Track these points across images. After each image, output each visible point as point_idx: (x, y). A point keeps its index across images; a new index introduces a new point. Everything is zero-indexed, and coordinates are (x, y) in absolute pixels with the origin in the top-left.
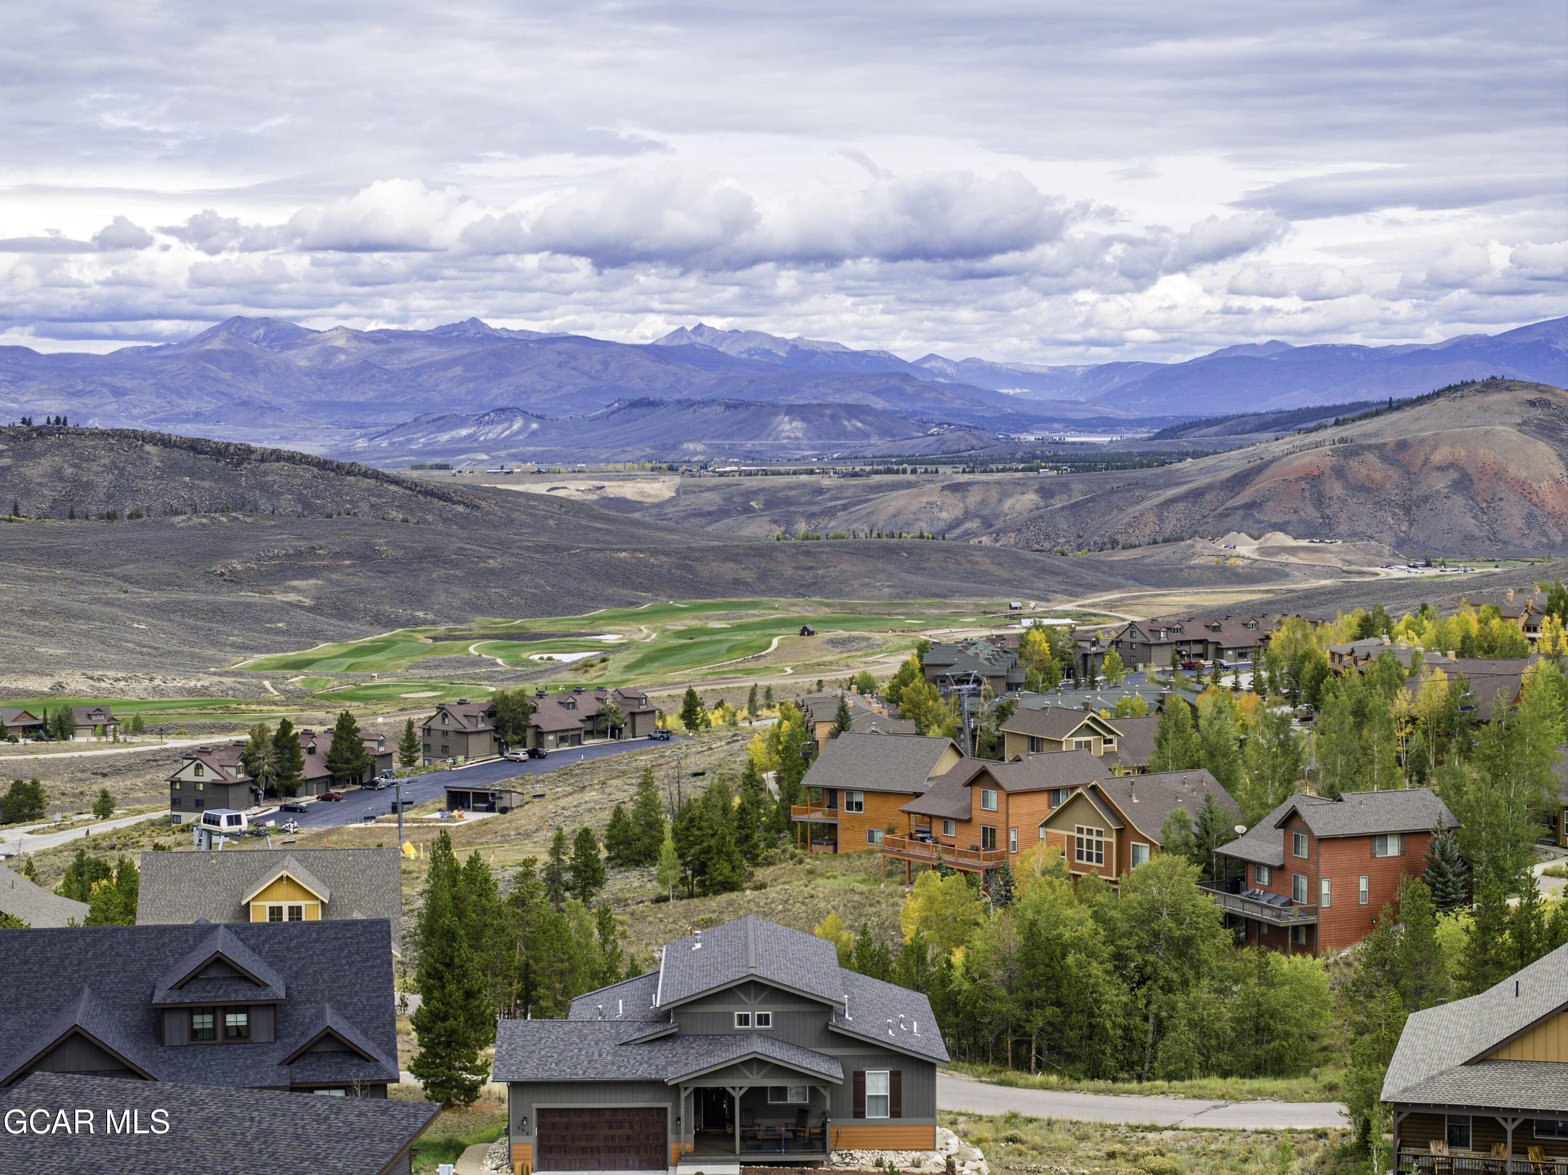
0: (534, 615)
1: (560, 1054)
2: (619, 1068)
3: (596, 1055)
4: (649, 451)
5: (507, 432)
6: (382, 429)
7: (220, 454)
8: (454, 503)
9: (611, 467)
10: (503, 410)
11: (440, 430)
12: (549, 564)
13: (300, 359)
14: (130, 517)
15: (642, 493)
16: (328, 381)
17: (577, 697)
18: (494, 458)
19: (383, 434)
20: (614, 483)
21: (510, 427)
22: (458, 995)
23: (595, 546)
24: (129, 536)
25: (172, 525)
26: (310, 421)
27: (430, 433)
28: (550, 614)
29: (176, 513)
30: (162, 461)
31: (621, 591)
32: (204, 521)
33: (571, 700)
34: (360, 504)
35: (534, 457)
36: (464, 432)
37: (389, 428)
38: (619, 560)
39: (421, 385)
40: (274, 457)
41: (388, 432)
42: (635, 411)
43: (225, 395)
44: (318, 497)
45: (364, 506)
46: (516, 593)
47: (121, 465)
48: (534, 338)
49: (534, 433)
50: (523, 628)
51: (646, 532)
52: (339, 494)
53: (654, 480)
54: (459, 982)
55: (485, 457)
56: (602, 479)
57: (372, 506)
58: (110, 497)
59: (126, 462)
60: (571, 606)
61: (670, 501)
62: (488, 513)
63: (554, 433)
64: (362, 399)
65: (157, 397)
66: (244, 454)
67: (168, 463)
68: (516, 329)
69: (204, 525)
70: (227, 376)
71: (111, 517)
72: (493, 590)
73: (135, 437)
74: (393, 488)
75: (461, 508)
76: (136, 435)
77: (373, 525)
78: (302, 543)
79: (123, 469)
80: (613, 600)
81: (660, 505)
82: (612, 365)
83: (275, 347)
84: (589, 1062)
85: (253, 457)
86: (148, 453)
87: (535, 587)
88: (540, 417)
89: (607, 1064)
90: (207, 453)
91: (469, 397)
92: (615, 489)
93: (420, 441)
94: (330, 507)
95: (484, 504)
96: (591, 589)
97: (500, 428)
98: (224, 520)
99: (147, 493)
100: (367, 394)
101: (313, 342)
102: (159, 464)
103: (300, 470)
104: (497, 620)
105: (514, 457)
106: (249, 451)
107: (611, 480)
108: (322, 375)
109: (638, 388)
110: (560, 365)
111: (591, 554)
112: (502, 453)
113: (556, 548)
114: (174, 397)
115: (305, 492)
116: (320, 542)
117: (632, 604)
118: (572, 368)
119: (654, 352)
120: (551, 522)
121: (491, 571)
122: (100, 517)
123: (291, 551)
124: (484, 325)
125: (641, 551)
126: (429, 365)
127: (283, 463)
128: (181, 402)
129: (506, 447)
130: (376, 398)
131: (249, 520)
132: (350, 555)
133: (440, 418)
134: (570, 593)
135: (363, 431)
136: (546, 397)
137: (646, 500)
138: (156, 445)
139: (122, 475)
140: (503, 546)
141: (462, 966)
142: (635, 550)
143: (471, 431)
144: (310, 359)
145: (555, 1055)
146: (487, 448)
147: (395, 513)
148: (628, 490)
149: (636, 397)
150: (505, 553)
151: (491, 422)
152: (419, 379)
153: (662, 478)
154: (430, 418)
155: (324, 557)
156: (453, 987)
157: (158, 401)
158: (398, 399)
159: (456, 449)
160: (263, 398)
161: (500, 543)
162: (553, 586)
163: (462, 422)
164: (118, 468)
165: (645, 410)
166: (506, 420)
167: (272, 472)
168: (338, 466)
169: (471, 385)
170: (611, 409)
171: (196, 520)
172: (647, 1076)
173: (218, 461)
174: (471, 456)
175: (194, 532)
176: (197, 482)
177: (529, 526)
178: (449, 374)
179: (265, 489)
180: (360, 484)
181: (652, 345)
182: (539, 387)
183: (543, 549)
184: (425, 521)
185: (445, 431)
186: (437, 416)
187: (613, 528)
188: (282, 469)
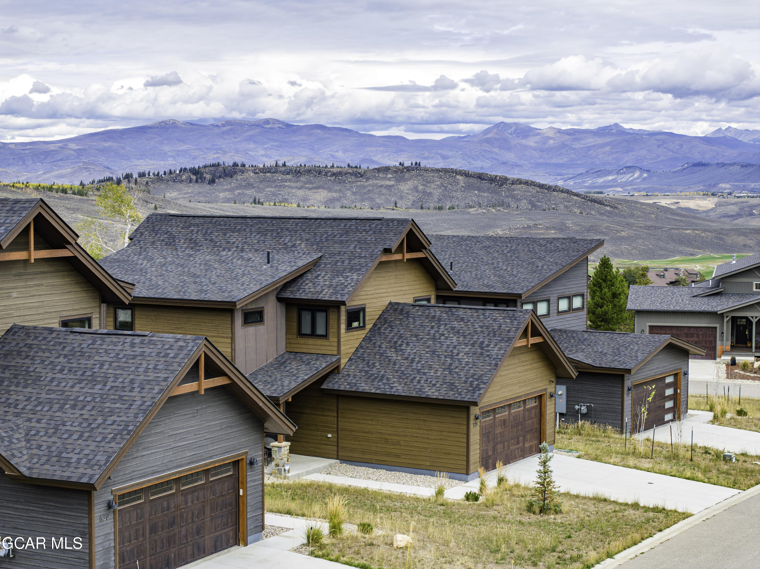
0: (643, 259)
1: (661, 300)
2: (692, 306)
3: (680, 301)
4: (702, 187)
5: (632, 178)
6: (571, 176)
7: (492, 180)
8: (605, 205)
9: (683, 194)
10: (630, 167)
11: (599, 176)
12: (651, 235)
13: (531, 142)
14: (449, 209)
15: (698, 206)
16: (544, 153)
17: (665, 272)
18: (625, 190)
19: (571, 178)
20: (684, 201)
21: (633, 175)
22: (609, 294)
23: (675, 227)
24: (449, 217)
25: (469, 213)
26: (535, 172)
27: (594, 178)
28: (651, 258)
29: (471, 207)
30: (465, 183)
31: (687, 249)
32: (484, 211)
33: (662, 274)
34: (559, 205)
35: (644, 189)
36: (610, 178)
37: (574, 176)
38: (686, 234)
39: (590, 155)
40: (518, 182)
41: (573, 177)
42: (696, 168)
43: (495, 159)
44: (539, 202)
45: (561, 206)
46: (635, 248)
47: (445, 185)
48: (645, 133)
49: (645, 179)
50: (638, 264)
51: (700, 222)
52: (549, 200)
53: (705, 199)
54: (609, 288)
55: (620, 189)
56: (678, 199)
57: (565, 206)
58: (440, 200)
59: (447, 183)
60: (661, 255)
61: (712, 210)
62: (622, 211)
63: (655, 179)
64: (561, 162)
65: (463, 160)
66: (503, 181)
67: (468, 184)
68: (637, 129)
69: (484, 213)
70: (496, 150)
71: (440, 208)
72: (624, 246)
73: (452, 172)
74: (575, 198)
75: (608, 208)
76: (453, 171)
77: (565, 214)
78: (531, 222)
79: (447, 187)
80: (682, 253)
81: (707, 212)
82: (684, 146)
83: (519, 137)
84: (677, 303)
85: (508, 182)
86: (458, 180)
87: (644, 246)
88: (648, 171)
89: (686, 304)
90: (486, 180)
91: (614, 161)
92: (684, 203)
93: (589, 182)
94: (545, 206)
95: (620, 206)
96: (672, 247)
97: (628, 176)
98: (494, 211)
99: (458, 198)
100: (563, 160)
101: (538, 134)
102: (463, 185)
103: (530, 188)
104: (625, 261)
105: (635, 190)
106: (506, 179)
107: (682, 199)
108: (542, 150)
109: (697, 158)
110: (658, 146)
111: (673, 231)
112: (629, 188)
113: (655, 228)
114: (471, 160)
115: (533, 199)
116: (540, 222)
117: (692, 255)
118: (664, 148)
119: (706, 140)
120: (653, 216)
121: (623, 238)
122: (435, 208)
123: (526, 226)
124: (621, 126)
125: (697, 230)
126: (594, 146)
127: (522, 185)
128: (474, 162)
129: (631, 185)
130: (568, 161)
131: (506, 211)
132: (554, 228)
133: (599, 171)
134: (661, 249)
135: (561, 177)
136: (651, 162)
137: (700, 209)
138: (462, 176)
139: (445, 190)
140: (629, 225)
141: (611, 281)
142: (694, 229)
143: (614, 177)
144: (536, 143)
145: (659, 300)
146: (622, 185)
147: (576, 210)
148: (691, 204)
149: (696, 162)
150: (630, 229)
151: (624, 173)
152: (589, 153)
153: (708, 199)
154: (594, 171)
155: (542, 229)
156: (606, 290)
157: (463, 162)
158: (579, 162)
159: (607, 185)
160: (513, 161)
161: (628, 224)
162: (653, 245)
163: (609, 173)
164: (444, 186)
165: (700, 168)
166: (631, 172)
167: (517, 189)
168: (549, 187)
169: (614, 156)
170: (683, 167)
171: (480, 211)
172: (706, 309)
173: (491, 184)
174: (613, 189)
175: (479, 216)
176: (481, 194)
177: (642, 217)
178: (604, 150)
179: (513, 197)
180: (559, 196)
181: (705, 137)
182: (648, 157)
183: (648, 228)
184: (591, 214)
185: (601, 177)
186: (598, 170)
187: (684, 219)
188: (522, 188)
